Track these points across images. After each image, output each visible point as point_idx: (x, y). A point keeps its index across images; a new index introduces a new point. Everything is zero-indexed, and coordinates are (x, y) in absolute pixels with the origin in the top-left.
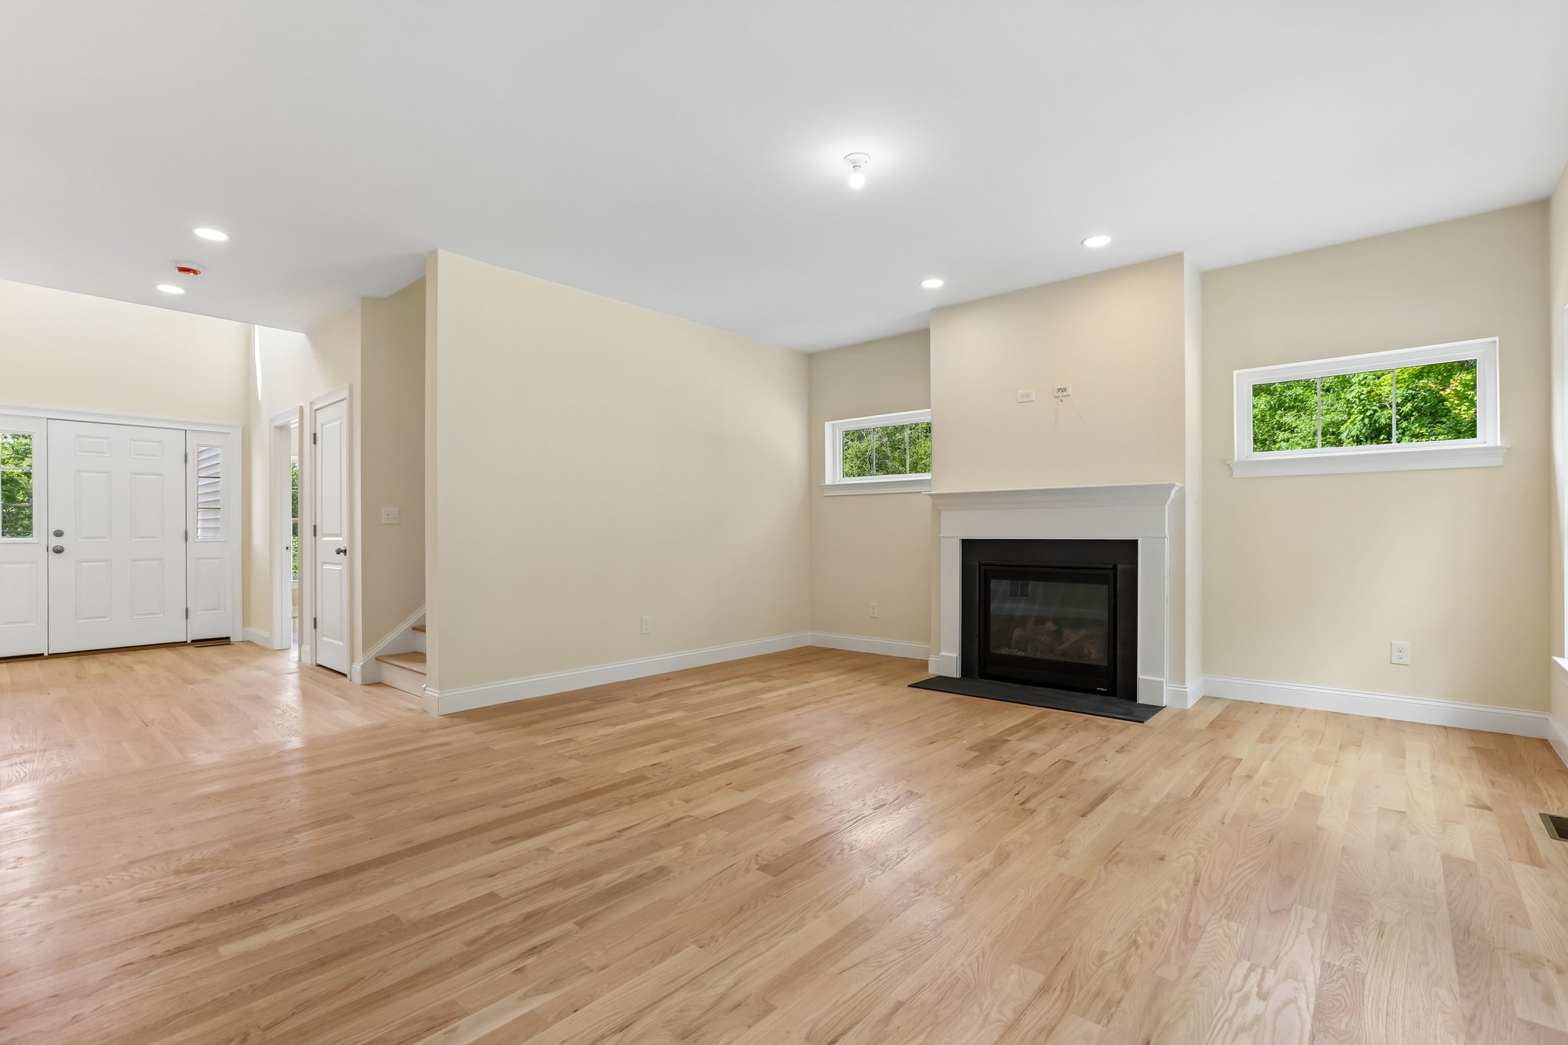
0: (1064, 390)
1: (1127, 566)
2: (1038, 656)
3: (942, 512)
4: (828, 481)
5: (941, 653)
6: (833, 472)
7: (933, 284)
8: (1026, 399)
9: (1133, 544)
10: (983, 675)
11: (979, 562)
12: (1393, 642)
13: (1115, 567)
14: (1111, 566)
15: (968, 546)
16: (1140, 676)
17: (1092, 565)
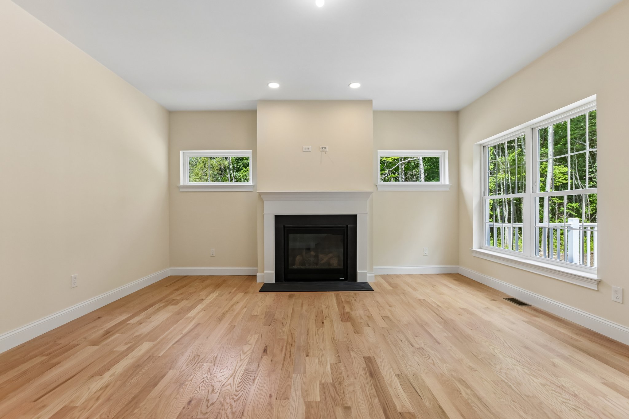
0: (325, 148)
1: (352, 226)
2: (311, 267)
3: (264, 201)
4: (182, 184)
5: (265, 272)
6: (184, 180)
7: (274, 85)
8: (307, 150)
9: (355, 216)
10: (287, 280)
11: (284, 226)
12: (424, 248)
13: (347, 226)
14: (346, 226)
15: (278, 218)
16: (358, 271)
17: (337, 226)
